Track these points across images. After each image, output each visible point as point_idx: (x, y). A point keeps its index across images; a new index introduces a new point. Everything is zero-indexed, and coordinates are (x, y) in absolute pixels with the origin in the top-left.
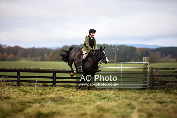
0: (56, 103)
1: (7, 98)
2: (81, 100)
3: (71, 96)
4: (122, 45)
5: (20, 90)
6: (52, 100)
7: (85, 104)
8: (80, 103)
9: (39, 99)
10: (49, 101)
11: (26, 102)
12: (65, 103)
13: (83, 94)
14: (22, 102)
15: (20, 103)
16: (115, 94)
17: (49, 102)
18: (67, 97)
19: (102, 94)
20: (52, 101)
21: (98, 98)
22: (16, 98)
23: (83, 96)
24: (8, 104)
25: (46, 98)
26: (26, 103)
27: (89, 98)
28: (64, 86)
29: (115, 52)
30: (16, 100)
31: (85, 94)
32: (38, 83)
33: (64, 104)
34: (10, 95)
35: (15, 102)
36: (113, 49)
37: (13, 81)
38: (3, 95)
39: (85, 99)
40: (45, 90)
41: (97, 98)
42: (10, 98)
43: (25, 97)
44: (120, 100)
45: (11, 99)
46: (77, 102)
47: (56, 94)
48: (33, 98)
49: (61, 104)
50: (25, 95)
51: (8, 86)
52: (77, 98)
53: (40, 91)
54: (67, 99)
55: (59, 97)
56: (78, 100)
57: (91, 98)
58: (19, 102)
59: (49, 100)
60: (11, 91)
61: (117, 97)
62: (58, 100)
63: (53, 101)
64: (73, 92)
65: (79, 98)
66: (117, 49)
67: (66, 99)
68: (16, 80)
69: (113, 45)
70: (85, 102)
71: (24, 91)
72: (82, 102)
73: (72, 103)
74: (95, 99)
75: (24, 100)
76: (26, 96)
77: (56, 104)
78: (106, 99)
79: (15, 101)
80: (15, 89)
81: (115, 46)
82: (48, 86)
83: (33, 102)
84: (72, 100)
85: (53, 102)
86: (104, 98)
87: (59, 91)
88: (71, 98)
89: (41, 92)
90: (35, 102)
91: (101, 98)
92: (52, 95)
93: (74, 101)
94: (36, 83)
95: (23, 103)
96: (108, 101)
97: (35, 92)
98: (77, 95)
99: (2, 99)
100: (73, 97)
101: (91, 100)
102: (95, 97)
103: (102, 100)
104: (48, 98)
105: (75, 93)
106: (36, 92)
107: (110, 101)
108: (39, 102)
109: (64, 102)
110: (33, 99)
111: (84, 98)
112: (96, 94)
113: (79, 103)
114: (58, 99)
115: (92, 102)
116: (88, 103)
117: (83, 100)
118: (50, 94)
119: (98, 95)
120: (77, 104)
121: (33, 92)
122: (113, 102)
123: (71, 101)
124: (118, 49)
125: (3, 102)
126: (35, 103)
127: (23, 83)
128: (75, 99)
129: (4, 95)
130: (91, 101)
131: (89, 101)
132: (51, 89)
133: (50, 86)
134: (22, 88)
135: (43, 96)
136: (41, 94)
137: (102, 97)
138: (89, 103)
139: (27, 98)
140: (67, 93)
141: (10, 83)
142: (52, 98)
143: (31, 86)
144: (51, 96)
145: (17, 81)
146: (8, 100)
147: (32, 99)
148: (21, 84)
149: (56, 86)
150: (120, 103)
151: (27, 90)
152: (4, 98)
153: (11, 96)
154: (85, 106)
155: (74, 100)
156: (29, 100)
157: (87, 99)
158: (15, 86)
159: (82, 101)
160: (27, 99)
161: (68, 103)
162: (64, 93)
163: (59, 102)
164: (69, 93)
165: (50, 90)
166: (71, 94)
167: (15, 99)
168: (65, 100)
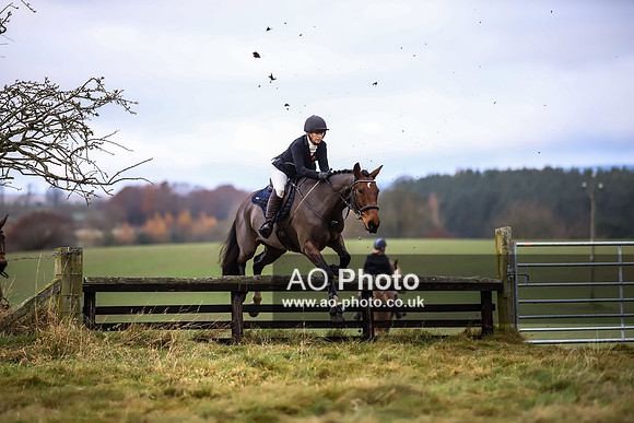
0: (380, 409)
1: (199, 395)
2: (474, 395)
3: (434, 378)
4: (615, 170)
5: (246, 359)
6: (363, 400)
7: (490, 413)
8: (470, 408)
9: (318, 394)
10: (354, 402)
11: (269, 409)
12: (415, 410)
13: (480, 370)
14: (256, 409)
15: (247, 412)
16: (602, 369)
17: (356, 408)
18: (418, 387)
19: (553, 370)
20: (365, 404)
21: (538, 384)
22: (233, 395)
23: (478, 378)
24: (205, 416)
25: (344, 391)
26: (269, 414)
27: (502, 387)
28: (404, 339)
29: (592, 197)
30: (234, 400)
31: (488, 370)
32: (311, 331)
33: (408, 415)
34: (209, 379)
35: (230, 410)
36: (584, 185)
37: (221, 324)
38: (186, 379)
39: (489, 393)
40: (335, 357)
41: (533, 387)
42: (213, 394)
43: (268, 391)
44: (624, 395)
45: (215, 396)
46: (460, 407)
47: (378, 373)
48: (295, 394)
49: (398, 413)
50: (264, 378)
51: (202, 345)
52: (459, 388)
53: (319, 361)
54: (421, 394)
55: (390, 389)
56: (463, 396)
57: (511, 386)
58: (245, 407)
59: (355, 398)
60: (212, 363)
61: (609, 382)
62: (389, 400)
63: (369, 403)
64: (439, 364)
65: (464, 388)
66: (596, 186)
67: (416, 393)
68: (228, 322)
69: (582, 171)
70: (491, 405)
71: (261, 364)
72: (476, 406)
73: (439, 409)
74: (527, 391)
75: (264, 399)
76: (271, 386)
77: (381, 412)
78: (568, 390)
79: (232, 404)
80: (226, 359)
81: (589, 172)
82: (345, 339)
83: (294, 407)
84: (441, 398)
85: (371, 408)
86: (561, 387)
87: (387, 359)
88: (437, 390)
89: (323, 365)
90: (302, 406)
91: (548, 385)
92: (364, 380)
93: (448, 402)
94: (304, 330)
95: (259, 413)
96: (578, 400)
97: (302, 368)
98: (456, 373)
99: (182, 399)
100: (444, 386)
101: (511, 396)
102: (526, 382)
103: (554, 395)
104: (351, 393)
105: (449, 366)
106: (303, 365)
107: (584, 398)
108: (317, 406)
109: (410, 407)
110: (294, 397)
111: (486, 389)
112: (528, 371)
113: (467, 410)
114: (388, 396)
115: (517, 404)
116: (500, 407)
117: (483, 398)
118: (358, 374)
119: (536, 374)
120: (461, 413)
121: (291, 367)
122: (595, 401)
123: (435, 401)
124: (601, 186)
125: (187, 409)
126: (304, 411)
127: (255, 332)
128: (451, 393)
129: (191, 383)
130: (510, 401)
131: (502, 398)
132: (359, 353)
133: (354, 338)
134: (251, 350)
135: (329, 384)
136: (323, 375)
137: (554, 381)
138: (505, 409)
139: (273, 391)
140: (419, 365)
141: (207, 332)
142: (365, 390)
143: (284, 340)
144: (362, 379)
145: (232, 325)
146: (205, 403)
147: (291, 395)
148: (249, 336)
149: (375, 341)
150: (622, 406)
151: (273, 360)
152: (190, 392)
153: (215, 383)
154: (489, 420)
155: (449, 398)
156: (282, 400)
157: (495, 392)
158: (228, 344)
159: (478, 401)
160: (271, 395)
161: (426, 412)
162: (406, 368)
163: (390, 406)
164: (428, 365)
165: (354, 358)
166: (433, 373)
167: (230, 397)
168: (416, 398)
